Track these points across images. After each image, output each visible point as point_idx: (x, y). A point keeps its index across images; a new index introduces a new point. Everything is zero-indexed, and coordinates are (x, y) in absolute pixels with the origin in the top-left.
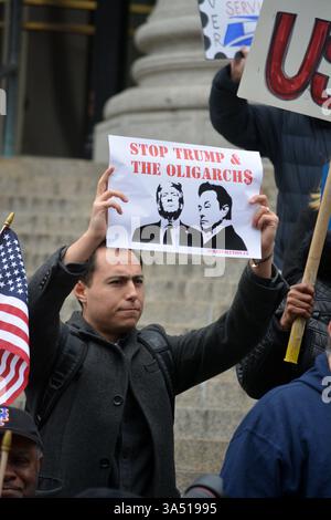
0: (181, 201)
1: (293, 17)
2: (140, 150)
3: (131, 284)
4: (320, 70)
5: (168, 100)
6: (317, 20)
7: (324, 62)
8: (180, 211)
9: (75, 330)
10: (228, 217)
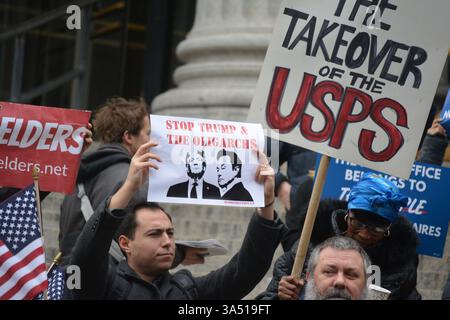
0: (204, 164)
1: (288, 71)
2: (173, 125)
3: (165, 235)
4: (307, 112)
5: (201, 99)
6: (305, 74)
7: (310, 105)
8: (203, 172)
9: (122, 273)
10: (239, 175)
